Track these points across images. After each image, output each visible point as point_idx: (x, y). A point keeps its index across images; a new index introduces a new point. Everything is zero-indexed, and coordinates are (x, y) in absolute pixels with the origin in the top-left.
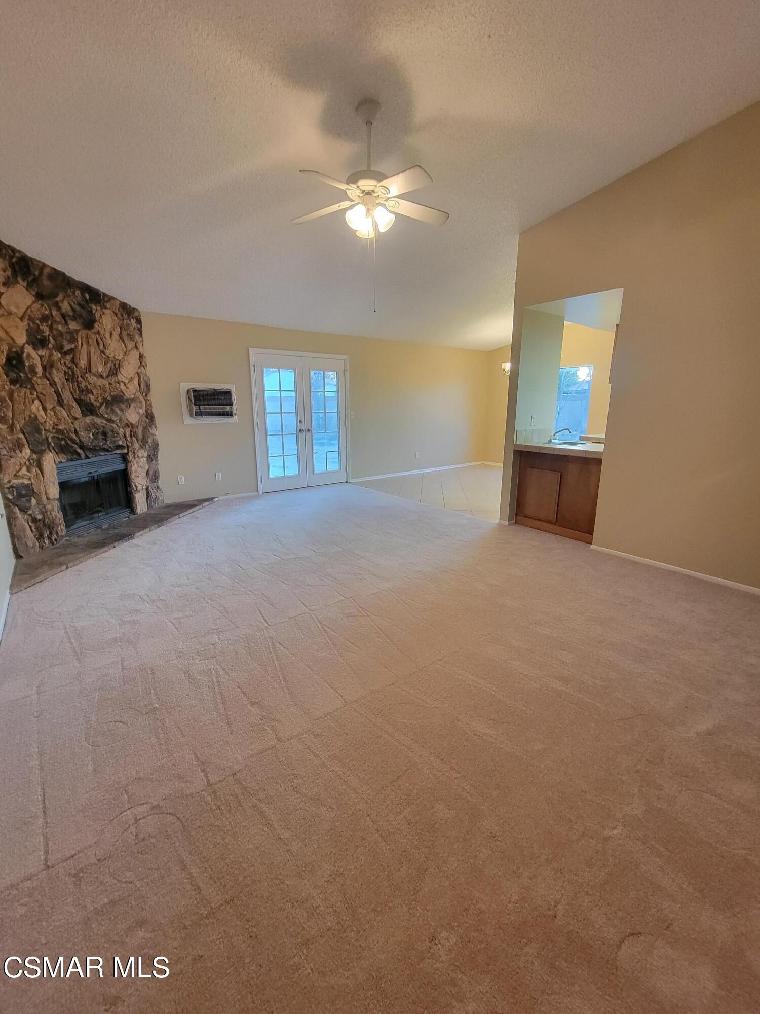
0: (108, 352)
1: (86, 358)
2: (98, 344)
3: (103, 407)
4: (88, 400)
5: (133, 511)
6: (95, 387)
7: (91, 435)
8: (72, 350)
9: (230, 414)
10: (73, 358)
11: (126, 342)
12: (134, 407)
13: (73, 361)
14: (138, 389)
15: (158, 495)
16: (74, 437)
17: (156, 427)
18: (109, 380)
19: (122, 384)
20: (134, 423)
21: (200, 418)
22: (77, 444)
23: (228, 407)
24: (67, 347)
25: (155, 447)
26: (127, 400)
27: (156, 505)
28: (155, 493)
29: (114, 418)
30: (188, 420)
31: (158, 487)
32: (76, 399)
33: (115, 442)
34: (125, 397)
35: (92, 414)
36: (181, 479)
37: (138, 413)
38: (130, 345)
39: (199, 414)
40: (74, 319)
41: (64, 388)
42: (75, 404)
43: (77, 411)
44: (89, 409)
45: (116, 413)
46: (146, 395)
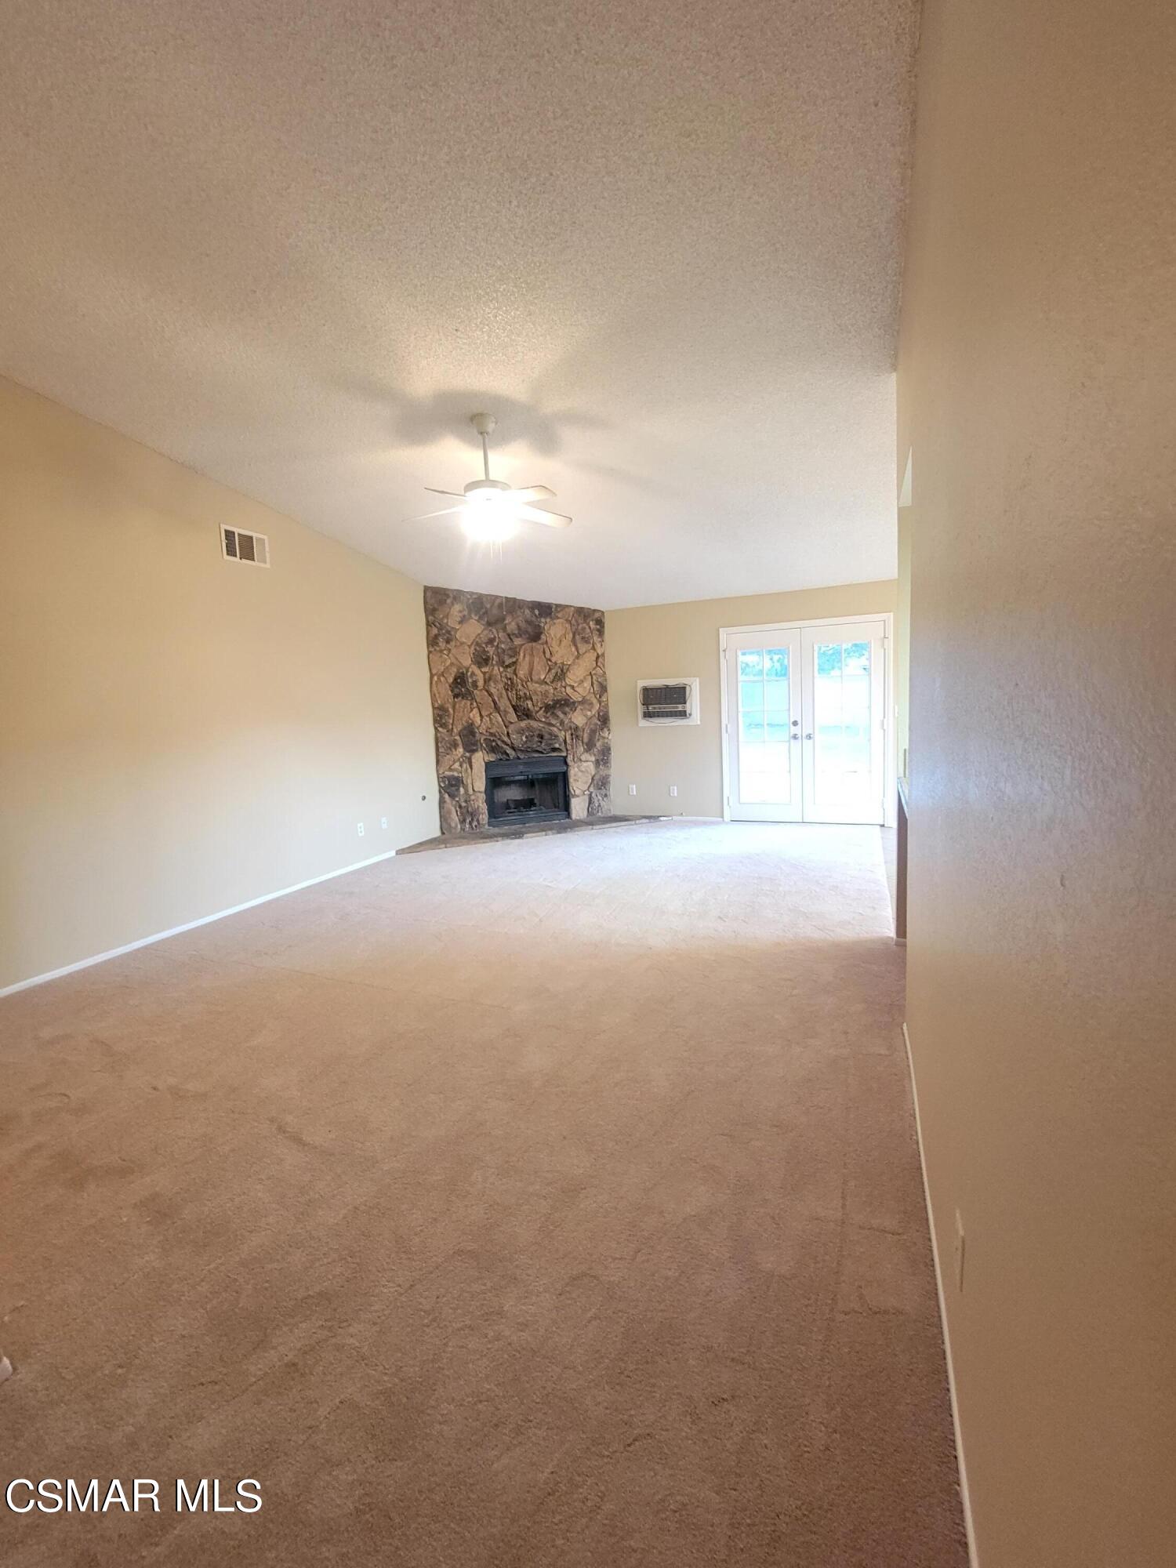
0: (553, 659)
1: (526, 667)
2: (544, 653)
3: (541, 712)
4: (525, 706)
5: (569, 816)
6: (535, 692)
7: (524, 739)
8: (514, 663)
9: (683, 714)
10: (515, 670)
11: (579, 645)
12: (581, 710)
13: (515, 673)
14: (592, 691)
15: (602, 803)
16: (506, 739)
17: (609, 730)
18: (554, 685)
19: (568, 688)
20: (580, 725)
21: (650, 719)
22: (508, 745)
23: (680, 706)
24: (508, 661)
25: (606, 751)
26: (574, 703)
27: (600, 814)
28: (599, 800)
29: (553, 722)
30: (644, 723)
31: (606, 795)
32: (513, 706)
33: (551, 744)
34: (572, 700)
35: (528, 718)
36: (632, 789)
37: (586, 716)
38: (583, 648)
39: (648, 715)
40: (519, 635)
41: (501, 697)
42: (511, 710)
43: (512, 716)
44: (524, 714)
45: (558, 716)
46: (600, 697)
